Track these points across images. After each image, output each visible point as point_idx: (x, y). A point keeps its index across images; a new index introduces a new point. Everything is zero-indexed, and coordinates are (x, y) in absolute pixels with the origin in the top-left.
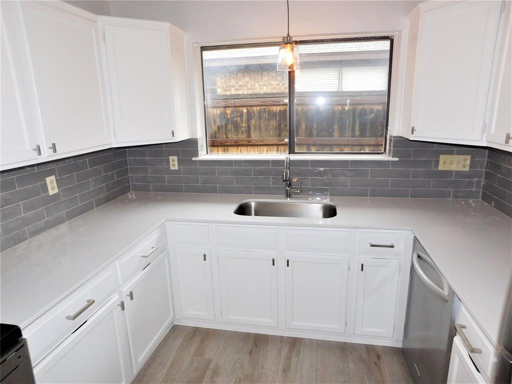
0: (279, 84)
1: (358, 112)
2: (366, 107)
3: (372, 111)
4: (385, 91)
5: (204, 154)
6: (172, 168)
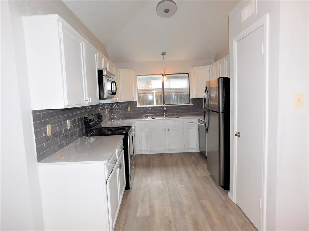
0: (144, 86)
1: (179, 95)
2: (181, 93)
3: (184, 95)
4: (188, 88)
5: (138, 106)
6: (128, 110)
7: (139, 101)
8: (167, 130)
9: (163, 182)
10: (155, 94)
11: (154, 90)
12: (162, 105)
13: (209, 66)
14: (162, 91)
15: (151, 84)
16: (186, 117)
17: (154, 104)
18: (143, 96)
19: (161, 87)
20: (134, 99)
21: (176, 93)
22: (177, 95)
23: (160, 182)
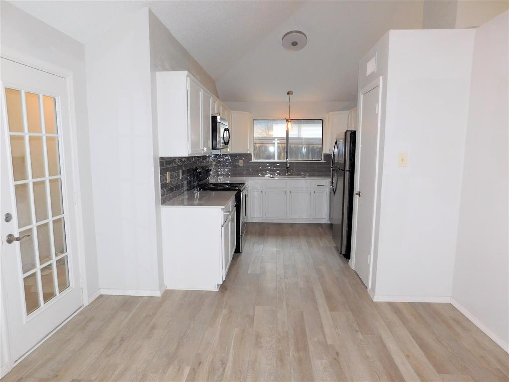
4: (321, 138)
7: (254, 154)
8: (288, 192)
9: (278, 249)
10: (276, 144)
11: (276, 139)
12: (285, 161)
13: (348, 112)
14: (285, 141)
15: (272, 130)
16: (316, 178)
17: (274, 159)
18: (260, 147)
19: (285, 136)
20: (248, 150)
21: (306, 144)
22: (309, 147)
23: (275, 249)
